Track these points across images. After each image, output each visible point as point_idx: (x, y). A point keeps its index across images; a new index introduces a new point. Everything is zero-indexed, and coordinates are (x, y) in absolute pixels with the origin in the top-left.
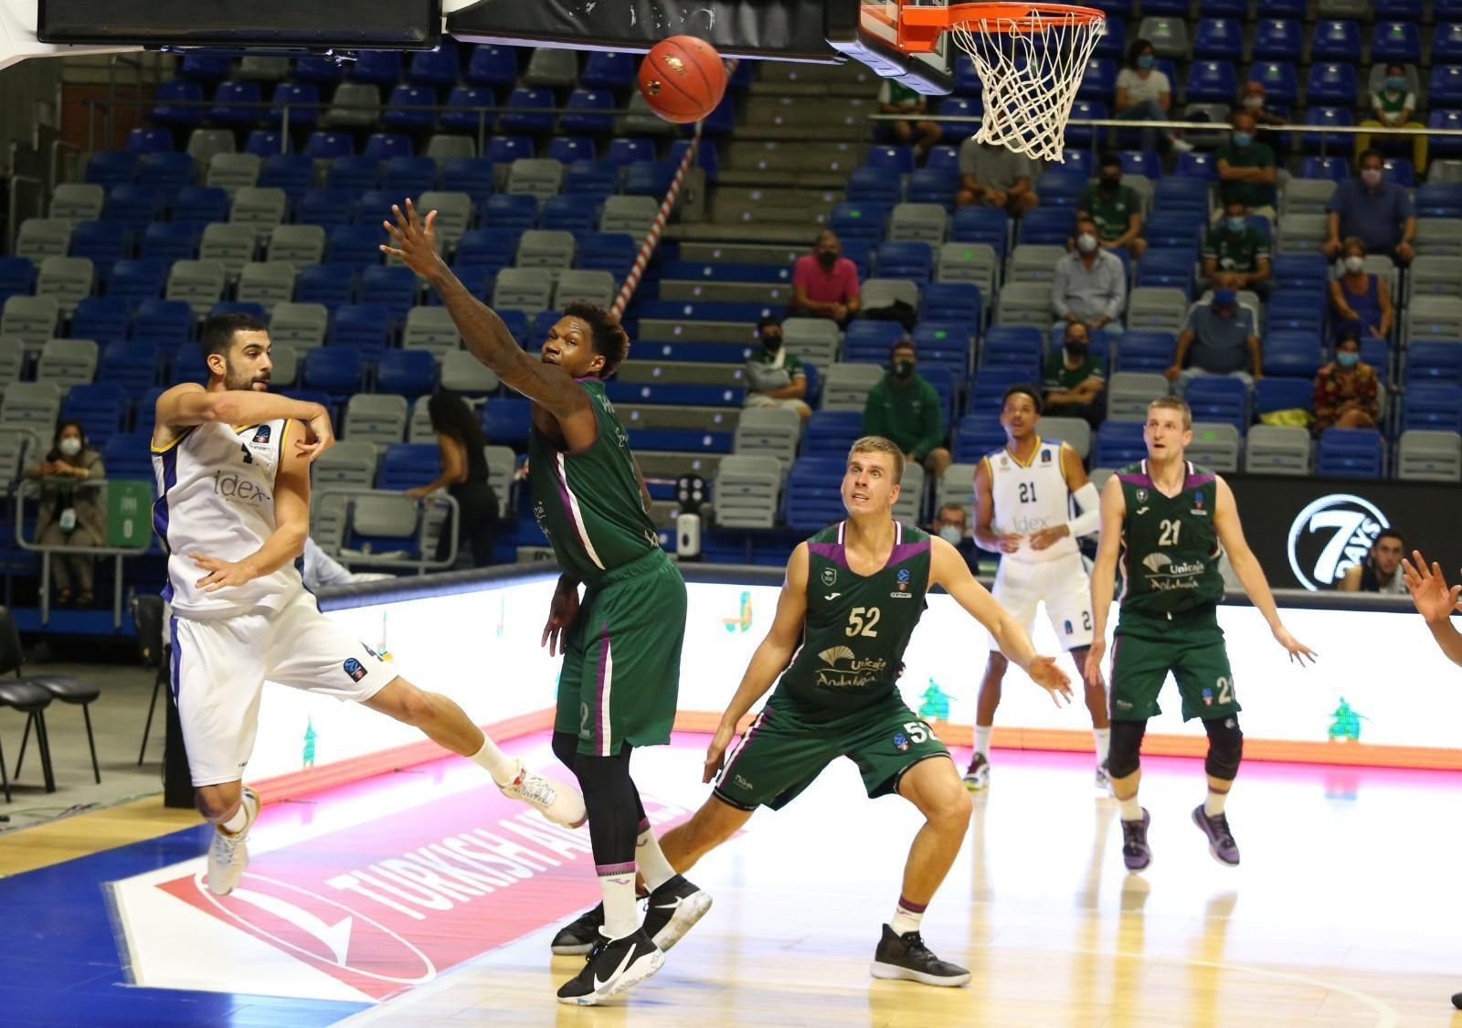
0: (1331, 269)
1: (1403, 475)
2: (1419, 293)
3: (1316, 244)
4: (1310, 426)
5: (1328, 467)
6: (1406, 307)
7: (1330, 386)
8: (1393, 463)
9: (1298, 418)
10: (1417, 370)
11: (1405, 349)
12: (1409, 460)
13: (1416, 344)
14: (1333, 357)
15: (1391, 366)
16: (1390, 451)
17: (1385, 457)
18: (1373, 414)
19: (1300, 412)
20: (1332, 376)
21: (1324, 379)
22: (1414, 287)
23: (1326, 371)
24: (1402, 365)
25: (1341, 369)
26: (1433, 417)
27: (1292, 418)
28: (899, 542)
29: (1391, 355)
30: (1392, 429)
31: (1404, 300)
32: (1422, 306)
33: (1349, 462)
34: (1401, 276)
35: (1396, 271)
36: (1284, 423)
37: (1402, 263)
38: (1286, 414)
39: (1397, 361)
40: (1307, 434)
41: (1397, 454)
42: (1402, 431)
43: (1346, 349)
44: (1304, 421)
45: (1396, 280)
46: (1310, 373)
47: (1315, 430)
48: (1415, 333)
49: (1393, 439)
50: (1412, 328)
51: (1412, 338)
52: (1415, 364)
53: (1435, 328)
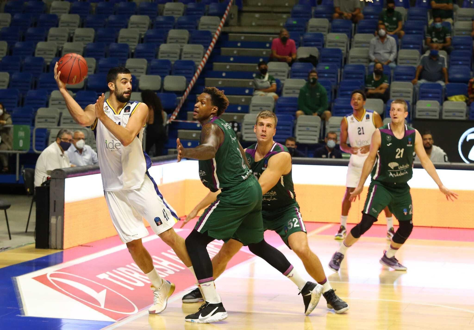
4: (466, 101)
9: (462, 98)
19: (463, 96)
21: (471, 83)
28: (271, 151)
36: (457, 100)
38: (457, 97)
47: (468, 103)
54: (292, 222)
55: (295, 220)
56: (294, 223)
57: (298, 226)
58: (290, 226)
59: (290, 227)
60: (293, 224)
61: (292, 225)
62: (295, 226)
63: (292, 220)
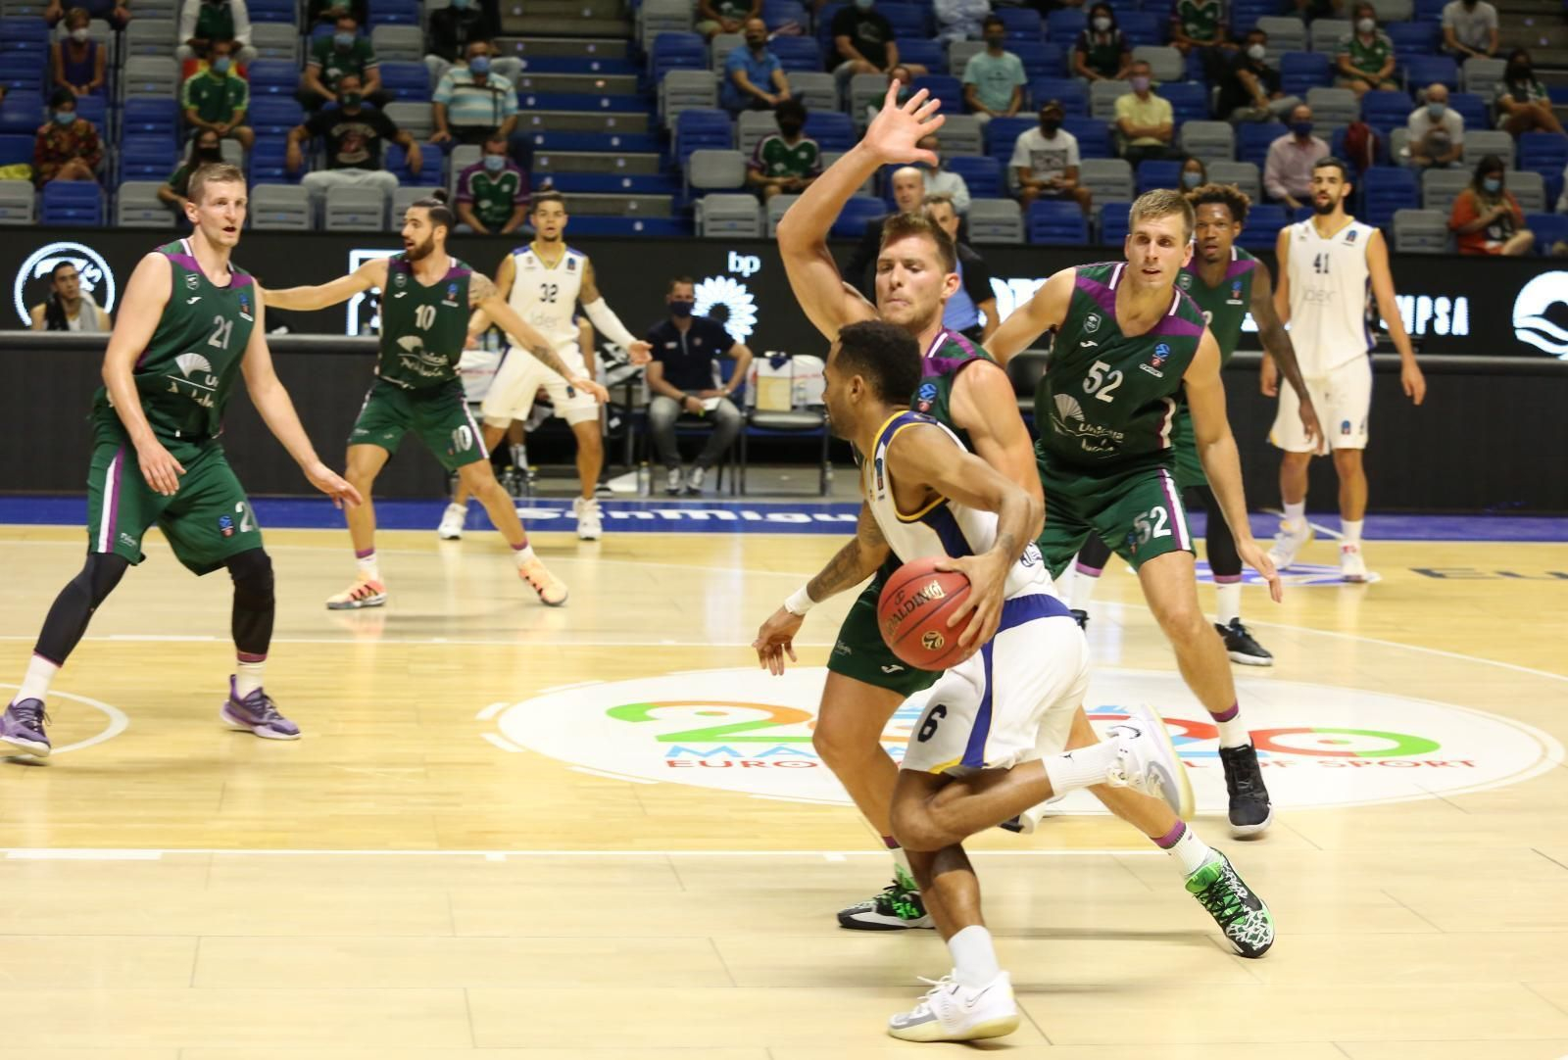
0: (52, 32)
1: (122, 223)
2: (135, 53)
3: (38, 10)
4: (34, 180)
5: (51, 218)
6: (122, 67)
7: (51, 144)
8: (112, 213)
9: (22, 172)
10: (134, 124)
11: (122, 106)
12: (127, 209)
13: (132, 101)
14: (52, 115)
15: (109, 121)
16: (110, 202)
17: (105, 207)
18: (92, 167)
19: (24, 166)
20: (51, 134)
21: (44, 138)
22: (130, 49)
23: (44, 129)
24: (120, 121)
25: (58, 126)
26: (149, 169)
27: (17, 172)
28: (1172, 313)
29: (109, 111)
30: (111, 182)
31: (121, 62)
32: (137, 66)
33: (71, 213)
34: (118, 38)
35: (112, 34)
36: (10, 177)
37: (118, 25)
38: (11, 169)
39: (114, 118)
40: (31, 187)
41: (116, 204)
42: (120, 183)
43: (64, 110)
44: (29, 175)
45: (113, 42)
46: (31, 129)
47: (39, 182)
48: (132, 92)
49: (112, 190)
50: (128, 87)
51: (128, 97)
52: (131, 120)
53: (150, 87)
54: (1148, 519)
55: (1158, 513)
56: (1153, 522)
57: (1168, 532)
58: (1142, 532)
59: (1143, 538)
60: (1153, 526)
61: (1148, 530)
62: (1159, 532)
63: (1149, 513)
